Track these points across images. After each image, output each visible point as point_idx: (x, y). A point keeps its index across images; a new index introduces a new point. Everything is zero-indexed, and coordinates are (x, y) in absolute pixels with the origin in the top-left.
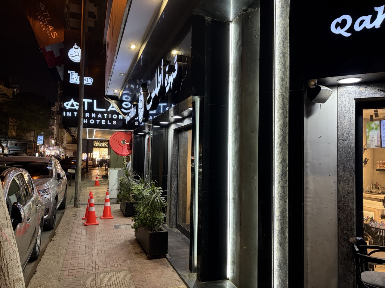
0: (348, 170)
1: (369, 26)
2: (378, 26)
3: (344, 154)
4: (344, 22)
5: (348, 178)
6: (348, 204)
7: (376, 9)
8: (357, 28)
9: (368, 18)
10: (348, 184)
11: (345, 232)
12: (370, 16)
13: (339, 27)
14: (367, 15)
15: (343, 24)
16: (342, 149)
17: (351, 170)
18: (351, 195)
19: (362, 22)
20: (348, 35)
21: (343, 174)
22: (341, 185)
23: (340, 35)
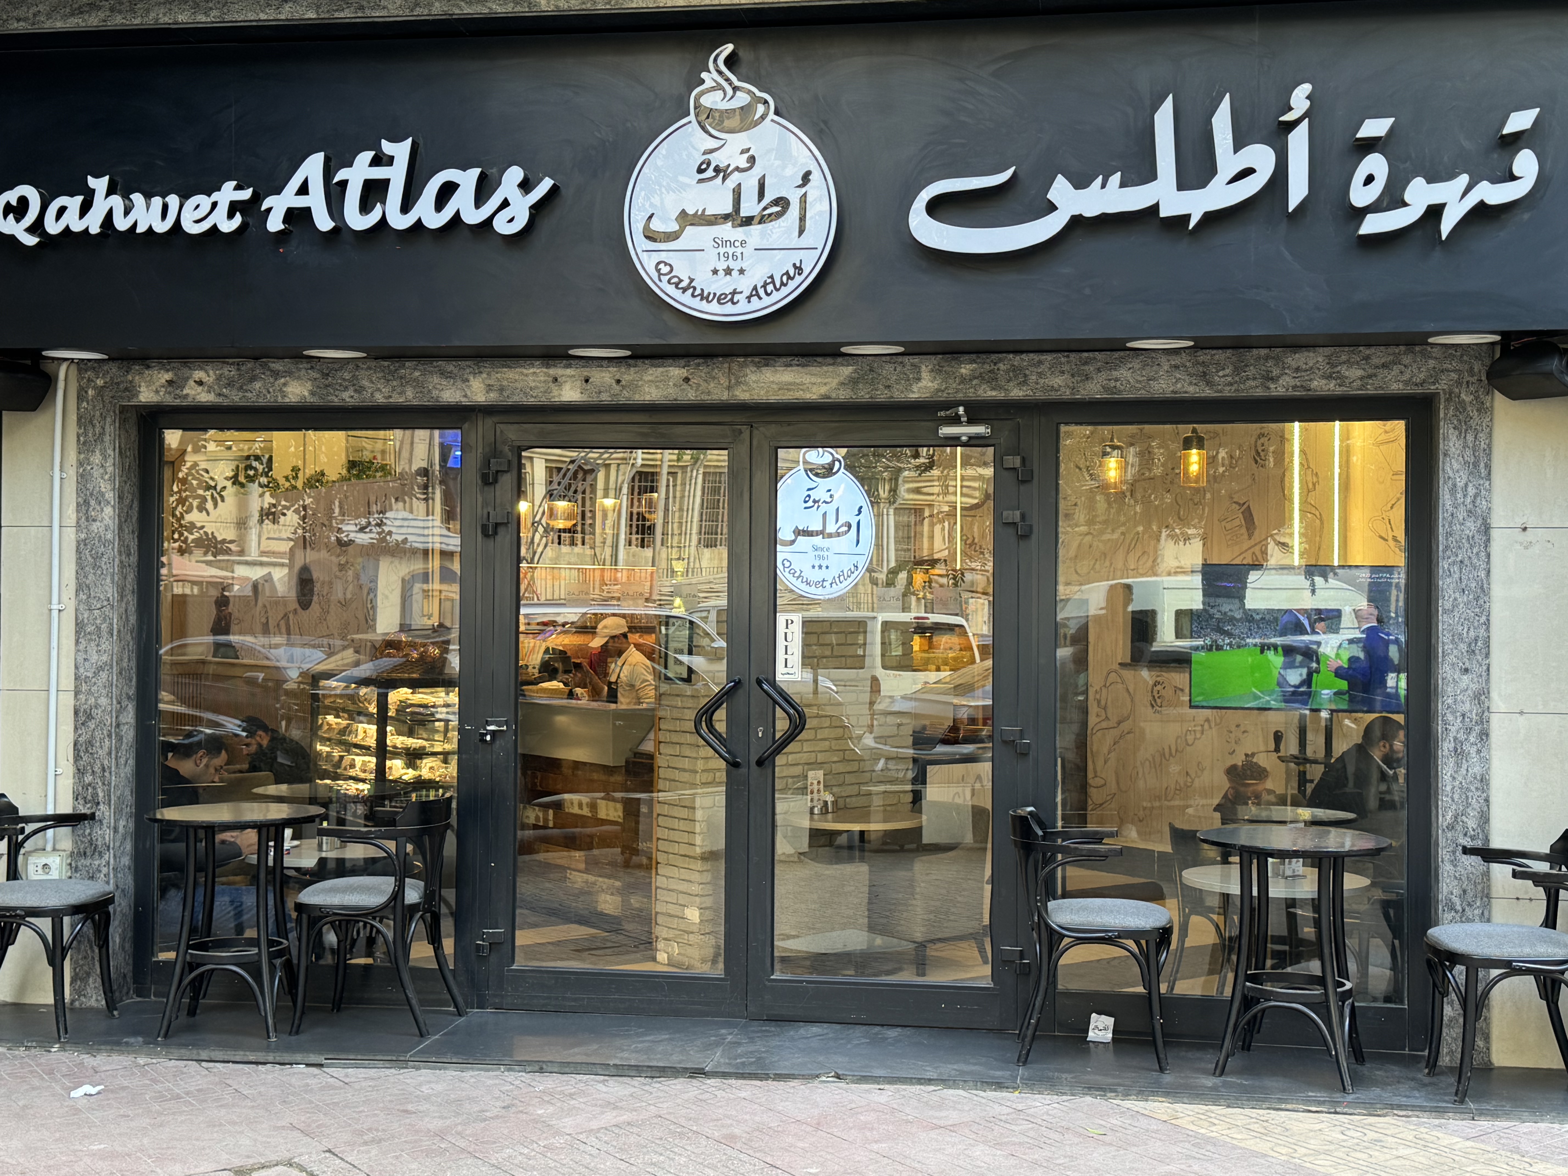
0: (99, 606)
1: (77, 226)
2: (95, 230)
3: (90, 559)
4: (23, 202)
5: (99, 628)
6: (96, 699)
7: (92, 182)
8: (53, 227)
9: (74, 203)
10: (98, 645)
11: (88, 779)
12: (80, 198)
13: (11, 216)
14: (72, 196)
15: (19, 210)
16: (85, 545)
17: (105, 603)
18: (104, 675)
19: (62, 211)
20: (31, 241)
21: (86, 616)
22: (81, 647)
23: (13, 238)
